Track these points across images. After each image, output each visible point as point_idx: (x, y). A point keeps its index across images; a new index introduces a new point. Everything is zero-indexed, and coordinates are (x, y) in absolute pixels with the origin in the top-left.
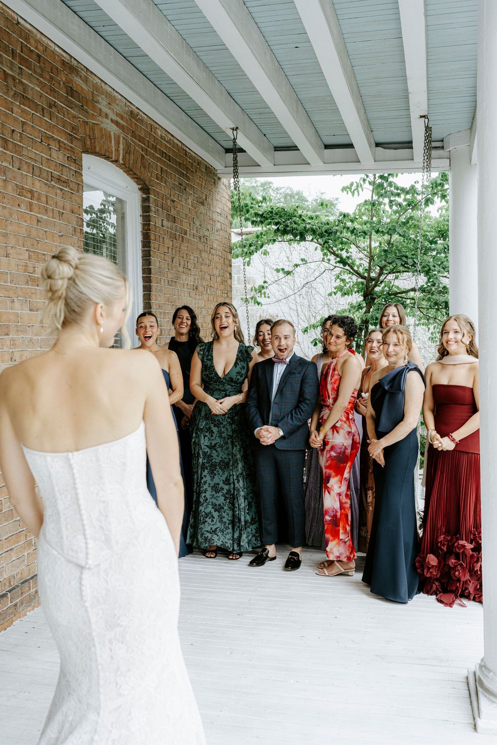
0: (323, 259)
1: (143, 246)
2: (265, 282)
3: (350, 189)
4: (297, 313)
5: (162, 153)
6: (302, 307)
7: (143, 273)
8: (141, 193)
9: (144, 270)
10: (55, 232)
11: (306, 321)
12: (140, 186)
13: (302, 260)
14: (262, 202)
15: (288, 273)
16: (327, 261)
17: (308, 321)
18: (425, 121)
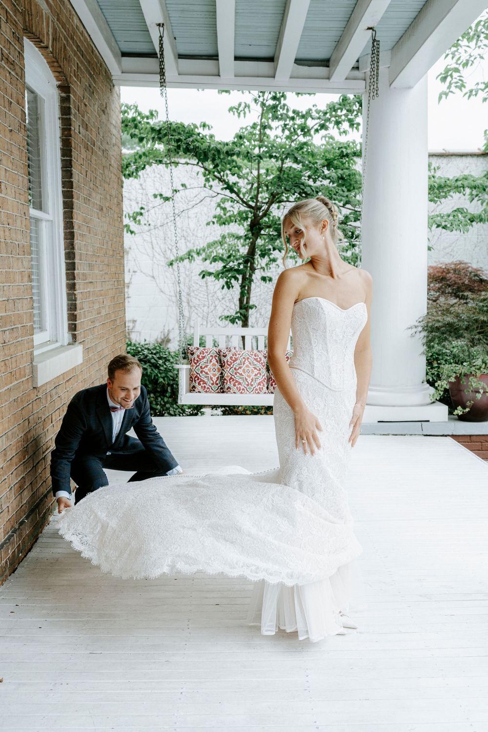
0: (205, 185)
1: (63, 155)
2: (142, 208)
3: (237, 109)
4: (152, 245)
5: (78, 47)
6: (157, 238)
7: (63, 187)
8: (60, 92)
9: (63, 183)
10: (6, 125)
11: (162, 254)
12: (60, 82)
13: (183, 185)
14: (148, 118)
15: (167, 199)
16: (209, 188)
17: (164, 254)
18: (372, 34)
